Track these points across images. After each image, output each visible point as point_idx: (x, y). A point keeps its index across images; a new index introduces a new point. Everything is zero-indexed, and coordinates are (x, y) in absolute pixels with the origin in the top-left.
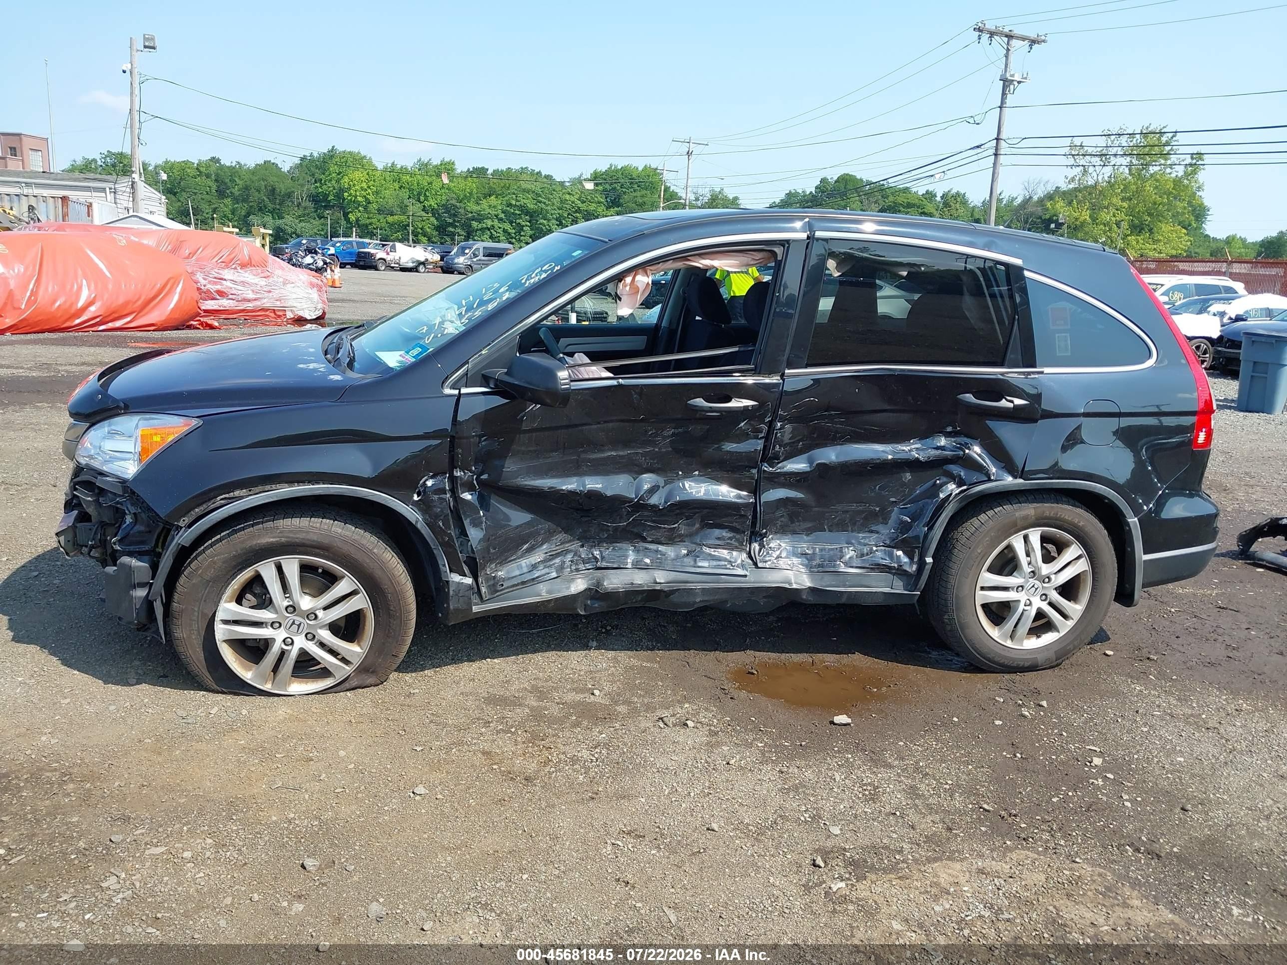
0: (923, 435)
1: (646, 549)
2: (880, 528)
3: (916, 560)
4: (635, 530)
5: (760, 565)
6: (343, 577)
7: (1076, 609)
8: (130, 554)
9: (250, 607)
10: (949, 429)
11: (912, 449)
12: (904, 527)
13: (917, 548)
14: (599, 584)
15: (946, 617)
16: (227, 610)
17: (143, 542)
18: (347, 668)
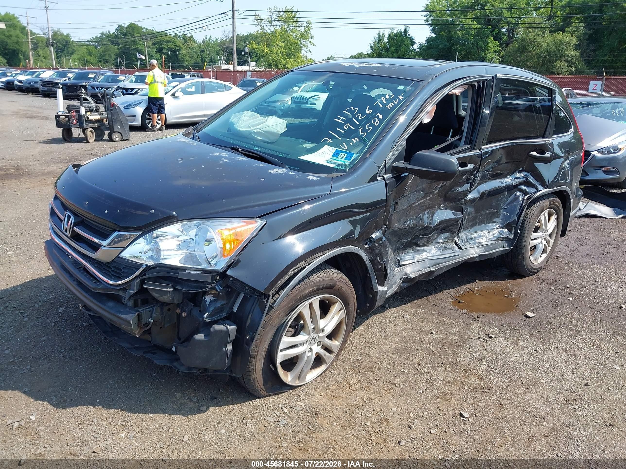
0: (512, 173)
1: (418, 250)
2: (496, 220)
3: (513, 232)
4: (414, 241)
5: (463, 248)
6: (336, 302)
7: (552, 241)
8: (216, 322)
9: (291, 336)
10: (521, 169)
11: (509, 180)
12: (506, 218)
13: (514, 227)
14: (406, 274)
15: (521, 256)
16: (285, 342)
17: (222, 311)
18: (332, 356)
